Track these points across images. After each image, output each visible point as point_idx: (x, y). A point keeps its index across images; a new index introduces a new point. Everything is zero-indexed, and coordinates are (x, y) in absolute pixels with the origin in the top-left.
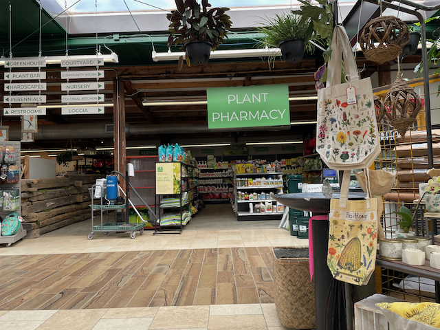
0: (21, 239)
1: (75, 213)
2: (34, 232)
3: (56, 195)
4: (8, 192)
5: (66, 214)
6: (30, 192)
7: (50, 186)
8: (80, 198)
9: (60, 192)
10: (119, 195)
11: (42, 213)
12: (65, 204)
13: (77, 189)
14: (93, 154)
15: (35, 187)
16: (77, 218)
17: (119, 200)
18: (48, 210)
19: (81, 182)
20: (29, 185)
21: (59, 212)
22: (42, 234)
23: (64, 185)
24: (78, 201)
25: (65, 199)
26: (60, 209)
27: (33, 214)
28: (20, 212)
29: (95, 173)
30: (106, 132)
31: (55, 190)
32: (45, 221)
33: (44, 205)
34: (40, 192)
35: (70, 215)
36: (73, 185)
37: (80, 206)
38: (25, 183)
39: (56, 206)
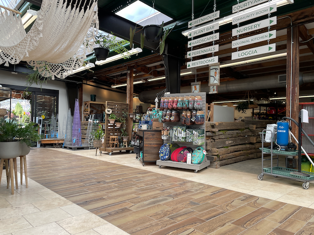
0: (206, 168)
1: (249, 151)
2: (216, 163)
3: (234, 136)
4: (196, 131)
5: (241, 152)
6: (213, 132)
7: (229, 128)
8: (254, 140)
9: (237, 133)
10: (291, 141)
11: (222, 149)
12: (241, 143)
13: (252, 132)
14: (267, 103)
15: (217, 128)
16: (251, 156)
17: (290, 147)
18: (227, 147)
19: (255, 126)
20: (213, 126)
21: (236, 150)
22: (221, 165)
23: (240, 127)
24: (252, 142)
25: (241, 140)
26: (236, 147)
27: (215, 149)
28: (204, 147)
29: (268, 119)
30: (279, 82)
31: (232, 131)
32: (224, 156)
33: (224, 142)
34: (221, 133)
35: (244, 153)
36: (248, 128)
37: (253, 146)
38: (209, 125)
39: (233, 144)
